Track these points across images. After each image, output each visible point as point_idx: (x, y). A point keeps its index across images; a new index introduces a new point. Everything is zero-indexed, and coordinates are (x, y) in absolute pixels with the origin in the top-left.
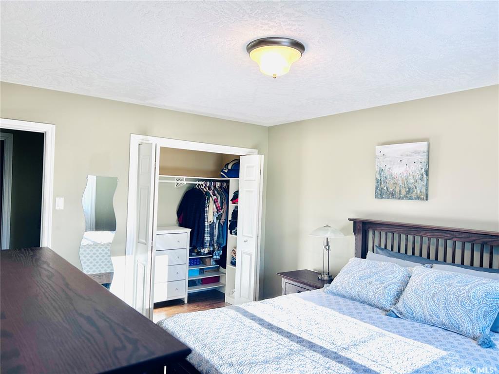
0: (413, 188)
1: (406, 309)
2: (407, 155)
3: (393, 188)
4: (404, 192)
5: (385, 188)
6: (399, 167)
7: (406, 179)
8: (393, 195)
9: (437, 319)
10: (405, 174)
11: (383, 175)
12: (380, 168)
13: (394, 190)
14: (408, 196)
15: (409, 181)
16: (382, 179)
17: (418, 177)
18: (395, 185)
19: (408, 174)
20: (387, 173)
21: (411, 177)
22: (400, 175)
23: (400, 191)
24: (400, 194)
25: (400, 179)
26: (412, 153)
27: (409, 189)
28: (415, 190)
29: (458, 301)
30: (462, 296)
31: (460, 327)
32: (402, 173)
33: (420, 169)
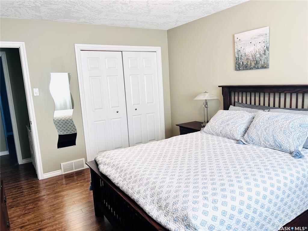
0: (259, 61)
1: (249, 138)
2: (255, 38)
3: (246, 63)
4: (253, 64)
5: (241, 63)
6: (250, 47)
7: (254, 55)
8: (246, 67)
9: (267, 143)
10: (254, 52)
11: (240, 54)
12: (238, 49)
13: (247, 64)
14: (256, 67)
15: (256, 56)
16: (239, 57)
17: (262, 52)
18: (247, 60)
19: (256, 51)
20: (242, 53)
21: (258, 53)
22: (251, 53)
23: (251, 63)
24: (251, 65)
25: (251, 55)
26: (258, 36)
27: (256, 61)
28: (260, 62)
29: (281, 131)
30: (284, 127)
31: (281, 147)
32: (252, 51)
33: (263, 47)
